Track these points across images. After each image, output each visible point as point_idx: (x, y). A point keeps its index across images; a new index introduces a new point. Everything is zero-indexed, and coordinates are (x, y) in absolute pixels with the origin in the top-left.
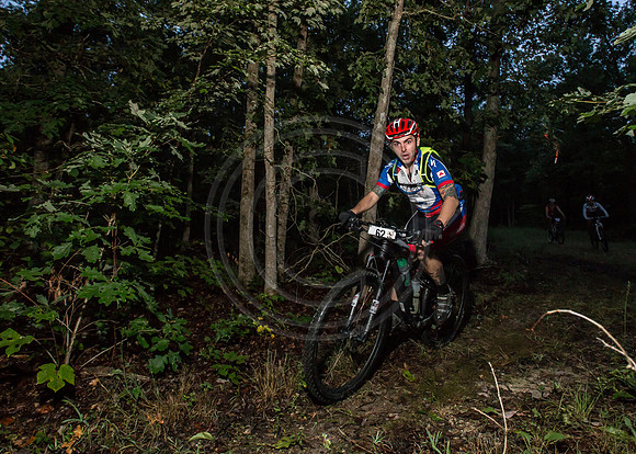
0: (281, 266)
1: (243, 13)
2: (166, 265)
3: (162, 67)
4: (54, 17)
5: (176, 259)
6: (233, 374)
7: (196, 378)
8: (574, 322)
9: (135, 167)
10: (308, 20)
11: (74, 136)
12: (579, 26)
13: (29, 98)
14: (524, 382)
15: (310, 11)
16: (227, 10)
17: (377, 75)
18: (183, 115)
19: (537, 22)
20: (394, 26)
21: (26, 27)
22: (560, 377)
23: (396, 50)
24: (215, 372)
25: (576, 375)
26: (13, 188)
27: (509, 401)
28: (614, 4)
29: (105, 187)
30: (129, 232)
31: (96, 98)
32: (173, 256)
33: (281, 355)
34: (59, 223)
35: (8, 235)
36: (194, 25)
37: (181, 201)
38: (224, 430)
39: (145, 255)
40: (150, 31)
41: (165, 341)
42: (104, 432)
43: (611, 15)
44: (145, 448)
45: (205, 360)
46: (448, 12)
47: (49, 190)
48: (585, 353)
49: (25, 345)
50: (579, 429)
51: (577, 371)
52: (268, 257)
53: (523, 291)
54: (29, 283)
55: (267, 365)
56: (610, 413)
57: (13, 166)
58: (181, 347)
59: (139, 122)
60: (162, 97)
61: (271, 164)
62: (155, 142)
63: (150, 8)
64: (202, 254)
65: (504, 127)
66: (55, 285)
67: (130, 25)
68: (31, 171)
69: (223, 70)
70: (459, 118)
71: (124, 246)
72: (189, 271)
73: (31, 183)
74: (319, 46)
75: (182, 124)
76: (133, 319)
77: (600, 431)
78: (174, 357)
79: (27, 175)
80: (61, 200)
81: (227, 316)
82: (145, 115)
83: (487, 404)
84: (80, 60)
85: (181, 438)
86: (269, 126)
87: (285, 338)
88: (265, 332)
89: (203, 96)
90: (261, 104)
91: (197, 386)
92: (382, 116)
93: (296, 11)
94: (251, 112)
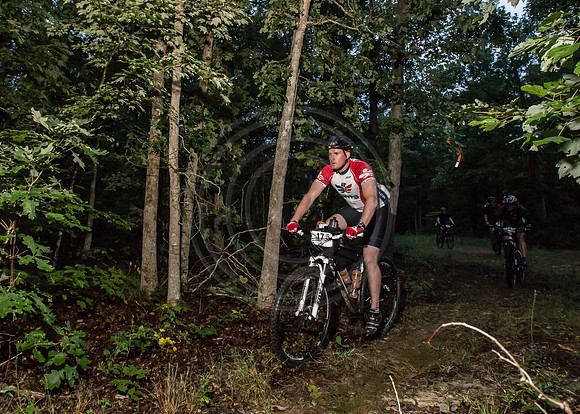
0: (184, 276)
1: (149, 21)
2: (65, 275)
3: (67, 74)
5: (76, 268)
6: (133, 389)
7: (95, 395)
9: (34, 173)
14: (431, 395)
16: (134, 19)
17: (282, 84)
18: (86, 122)
19: (439, 32)
20: (299, 36)
22: (467, 390)
23: (301, 59)
24: (114, 387)
25: (485, 388)
29: (4, 195)
30: (29, 241)
32: (73, 266)
33: (183, 369)
36: (100, 32)
37: (82, 209)
39: (43, 265)
40: (56, 37)
41: (62, 356)
45: (103, 374)
48: (493, 364)
52: (171, 266)
55: (168, 379)
58: (78, 361)
59: (40, 129)
60: (67, 103)
61: (176, 171)
62: (57, 149)
63: (57, 14)
64: (104, 262)
67: (36, 32)
69: (129, 77)
71: (22, 256)
72: (89, 280)
74: (224, 54)
75: (84, 131)
76: (29, 332)
78: (71, 373)
81: (128, 329)
82: (47, 122)
86: (174, 133)
87: (187, 351)
88: (167, 345)
89: (108, 103)
90: (166, 113)
91: (94, 403)
92: (287, 123)
93: (202, 21)
94: (156, 119)
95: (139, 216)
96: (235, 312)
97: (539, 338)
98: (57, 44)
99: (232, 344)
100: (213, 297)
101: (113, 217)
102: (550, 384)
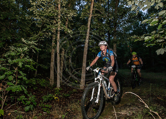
0: (61, 81)
1: (52, 16)
3: (31, 28)
6: (48, 111)
7: (38, 112)
9: (23, 55)
11: (7, 47)
14: (125, 111)
18: (36, 42)
19: (125, 18)
20: (90, 19)
22: (134, 109)
23: (90, 24)
24: (43, 110)
25: (139, 109)
27: (121, 117)
28: (144, 13)
30: (21, 72)
32: (32, 79)
33: (61, 105)
37: (35, 64)
39: (25, 78)
41: (29, 102)
45: (40, 107)
46: (103, 15)
52: (58, 78)
53: (125, 86)
58: (34, 103)
60: (31, 36)
61: (59, 54)
63: (28, 14)
64: (40, 77)
65: (118, 43)
67: (23, 18)
69: (46, 30)
71: (19, 76)
72: (36, 82)
75: (35, 44)
76: (21, 96)
81: (46, 95)
82: (26, 42)
86: (58, 44)
87: (62, 100)
88: (57, 99)
89: (41, 36)
90: (56, 39)
91: (38, 114)
92: (87, 41)
93: (65, 15)
94: (54, 40)
95: (49, 65)
96: (74, 90)
97: (152, 96)
98: (28, 21)
99: (73, 98)
100: (68, 86)
101: (42, 66)
102: (155, 108)
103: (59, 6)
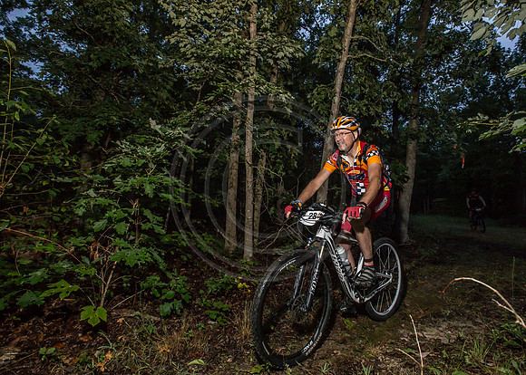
0: (255, 240)
1: (231, 56)
2: (173, 237)
3: (173, 95)
4: (98, 59)
5: (180, 233)
6: (220, 317)
7: (194, 320)
8: (474, 287)
9: (151, 166)
10: (279, 62)
11: (110, 142)
12: (479, 66)
13: (79, 116)
14: (435, 331)
15: (280, 55)
16: (220, 54)
17: (328, 101)
19: (448, 63)
20: (341, 66)
21: (78, 66)
23: (343, 83)
24: (207, 316)
25: (476, 328)
26: (67, 180)
27: (424, 345)
28: (506, 49)
29: (131, 181)
30: (147, 213)
31: (126, 116)
32: (178, 231)
34: (98, 205)
35: (62, 213)
36: (196, 64)
38: (213, 359)
39: (159, 229)
40: (165, 68)
41: (172, 292)
42: (127, 356)
43: (504, 58)
44: (156, 369)
45: (200, 307)
46: (382, 56)
47: (91, 181)
48: (482, 311)
49: (73, 292)
50: (477, 368)
51: (475, 324)
53: (435, 263)
54: (77, 248)
55: (244, 312)
56: (501, 357)
57: (67, 164)
58: (183, 296)
59: (156, 133)
60: (173, 116)
61: (250, 165)
62: (168, 149)
63: (166, 53)
65: (422, 140)
66: (95, 250)
67: (151, 64)
68: (79, 168)
69: (217, 97)
70: (389, 134)
71: (144, 223)
73: (78, 176)
74: (286, 80)
75: (186, 135)
76: (149, 276)
77: (493, 370)
78: (178, 304)
79: (76, 171)
80: (100, 189)
81: (216, 276)
82: (160, 129)
83: (408, 346)
84: (115, 89)
85: (181, 363)
86: (249, 138)
88: (244, 288)
89: (202, 115)
91: (194, 326)
93: (270, 55)
94: (236, 128)
100: (276, 255)
103: (253, 28)
